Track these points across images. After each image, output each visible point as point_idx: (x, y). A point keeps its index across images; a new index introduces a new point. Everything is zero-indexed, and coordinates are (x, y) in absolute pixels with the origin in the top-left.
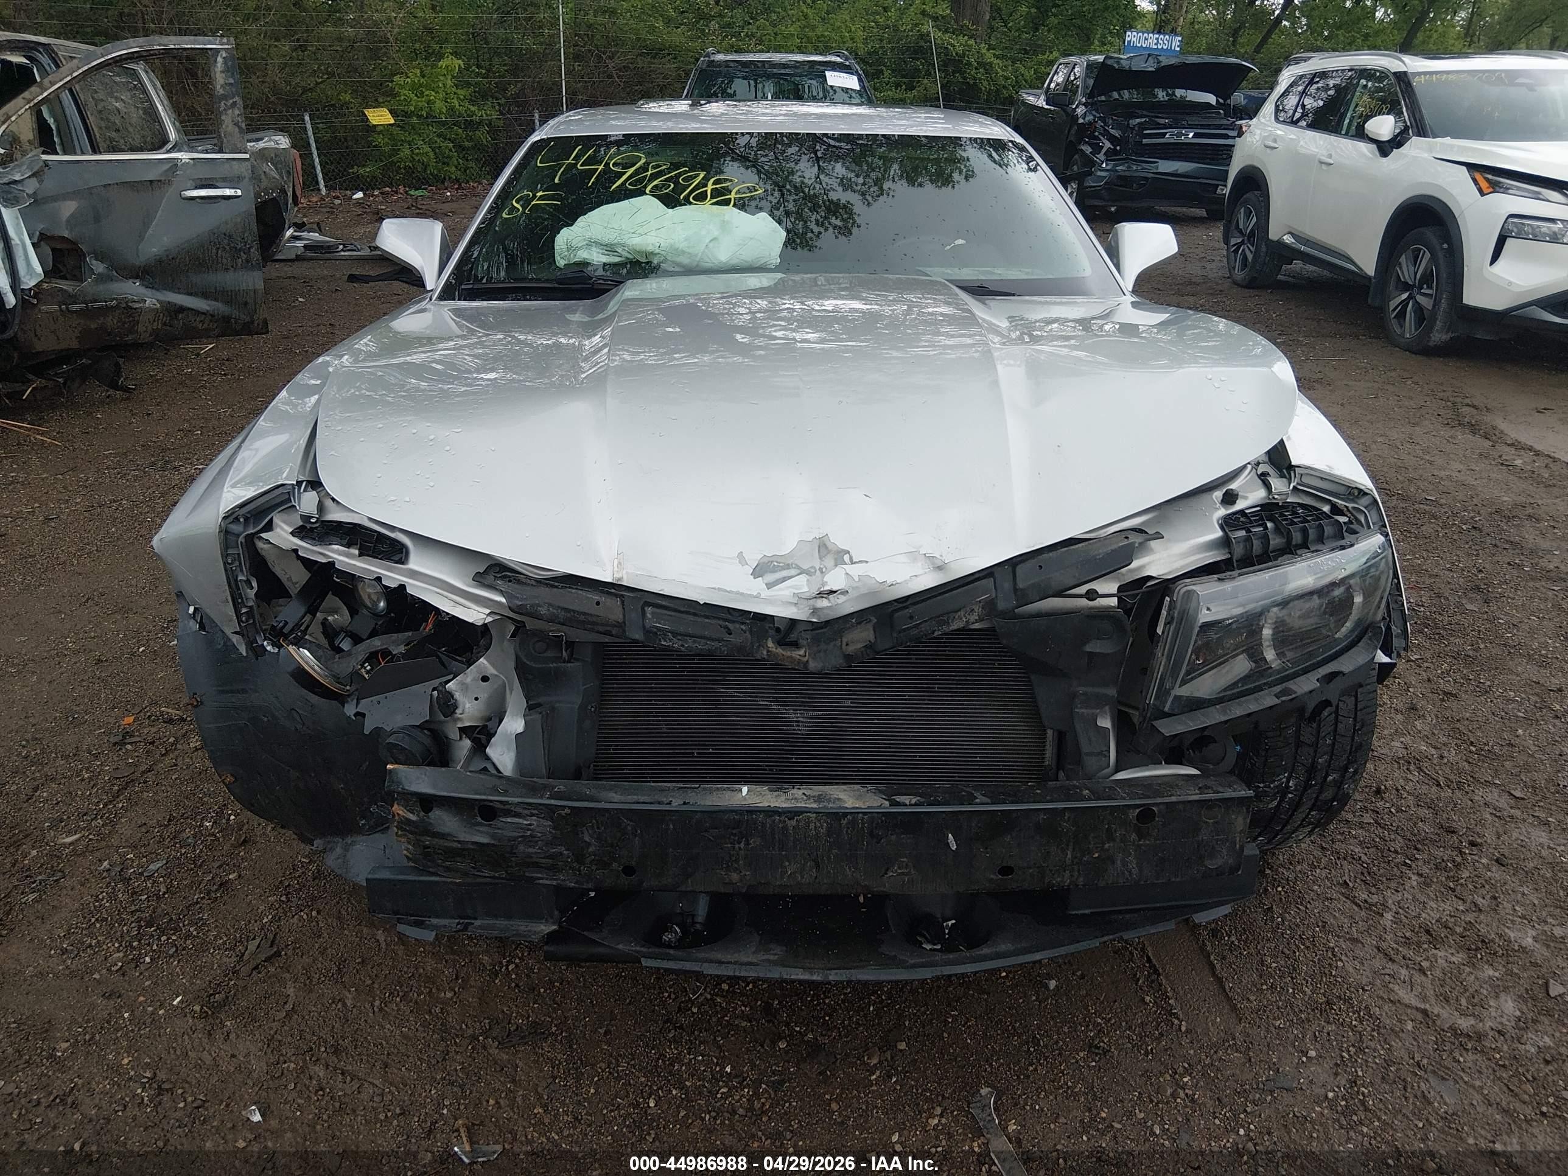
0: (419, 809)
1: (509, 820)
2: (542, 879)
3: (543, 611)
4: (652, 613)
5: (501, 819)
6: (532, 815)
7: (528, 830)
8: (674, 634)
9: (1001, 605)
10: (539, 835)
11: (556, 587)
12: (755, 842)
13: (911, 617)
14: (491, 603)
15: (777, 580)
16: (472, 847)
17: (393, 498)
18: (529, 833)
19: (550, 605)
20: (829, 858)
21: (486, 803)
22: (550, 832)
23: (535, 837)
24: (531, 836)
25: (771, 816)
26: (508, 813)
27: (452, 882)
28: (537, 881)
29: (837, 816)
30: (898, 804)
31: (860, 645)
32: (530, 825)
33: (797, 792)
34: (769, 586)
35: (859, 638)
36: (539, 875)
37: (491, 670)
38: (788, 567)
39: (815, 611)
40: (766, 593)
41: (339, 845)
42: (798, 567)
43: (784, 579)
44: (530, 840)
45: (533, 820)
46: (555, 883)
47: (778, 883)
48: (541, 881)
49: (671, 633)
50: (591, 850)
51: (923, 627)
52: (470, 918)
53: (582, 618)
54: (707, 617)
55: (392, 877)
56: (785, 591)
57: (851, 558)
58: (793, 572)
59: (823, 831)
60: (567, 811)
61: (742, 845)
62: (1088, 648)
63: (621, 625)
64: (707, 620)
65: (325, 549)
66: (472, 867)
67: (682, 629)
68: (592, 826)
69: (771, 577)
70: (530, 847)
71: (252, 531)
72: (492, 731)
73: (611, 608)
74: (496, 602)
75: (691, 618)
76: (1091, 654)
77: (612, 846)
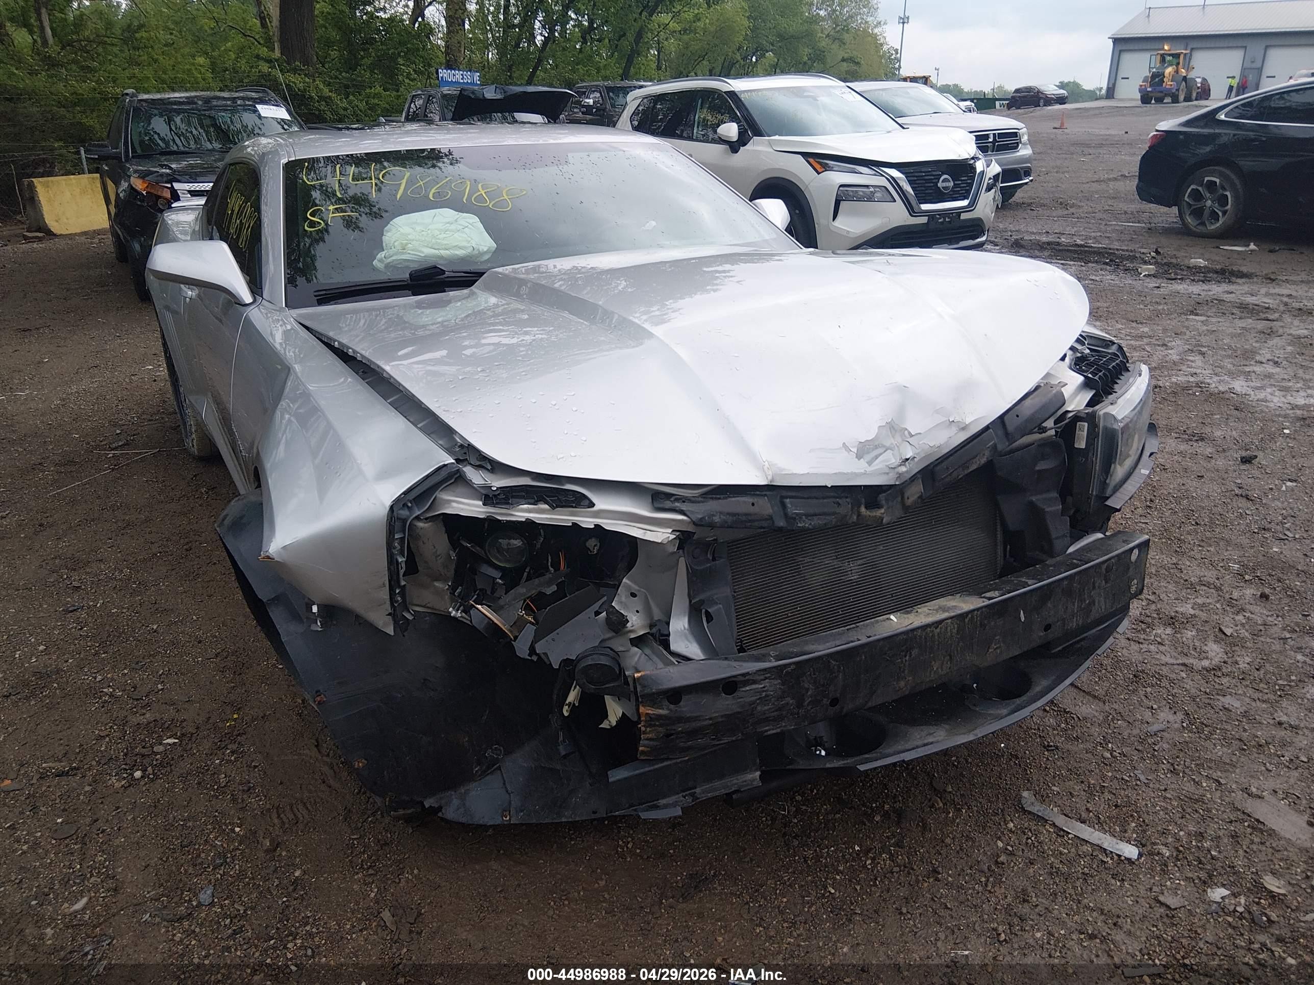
0: (667, 703)
1: (748, 688)
2: (770, 730)
3: (717, 519)
4: (791, 503)
5: (742, 689)
6: (766, 678)
7: (763, 691)
8: (807, 515)
9: (1000, 447)
10: (772, 693)
11: (719, 499)
12: (915, 652)
13: (948, 468)
14: (674, 523)
15: (873, 458)
16: (720, 720)
17: (562, 456)
18: (764, 694)
19: (721, 513)
20: (957, 651)
21: (730, 680)
22: (780, 688)
23: (768, 696)
24: (767, 696)
25: (925, 630)
26: (746, 683)
27: (681, 762)
28: (766, 734)
29: (962, 616)
30: (990, 599)
31: (916, 497)
32: (764, 687)
33: (924, 609)
34: (870, 463)
35: (915, 492)
36: (767, 728)
37: (635, 588)
38: (876, 447)
39: (900, 475)
40: (870, 469)
41: (453, 797)
42: (884, 446)
43: (877, 457)
44: (764, 700)
45: (766, 683)
46: (779, 730)
47: (928, 680)
48: (769, 733)
49: (805, 515)
50: (809, 693)
51: (955, 474)
52: (691, 789)
53: (744, 518)
54: (824, 498)
55: (631, 774)
56: (879, 465)
57: (909, 433)
58: (880, 450)
59: (955, 631)
60: (793, 667)
61: (907, 658)
62: (1037, 468)
63: (770, 518)
64: (825, 500)
65: (515, 511)
66: (713, 739)
67: (811, 511)
68: (810, 675)
69: (868, 457)
70: (765, 705)
71: (419, 513)
72: (666, 633)
73: (765, 507)
74: (679, 520)
75: (815, 501)
76: (1039, 471)
77: (823, 685)
